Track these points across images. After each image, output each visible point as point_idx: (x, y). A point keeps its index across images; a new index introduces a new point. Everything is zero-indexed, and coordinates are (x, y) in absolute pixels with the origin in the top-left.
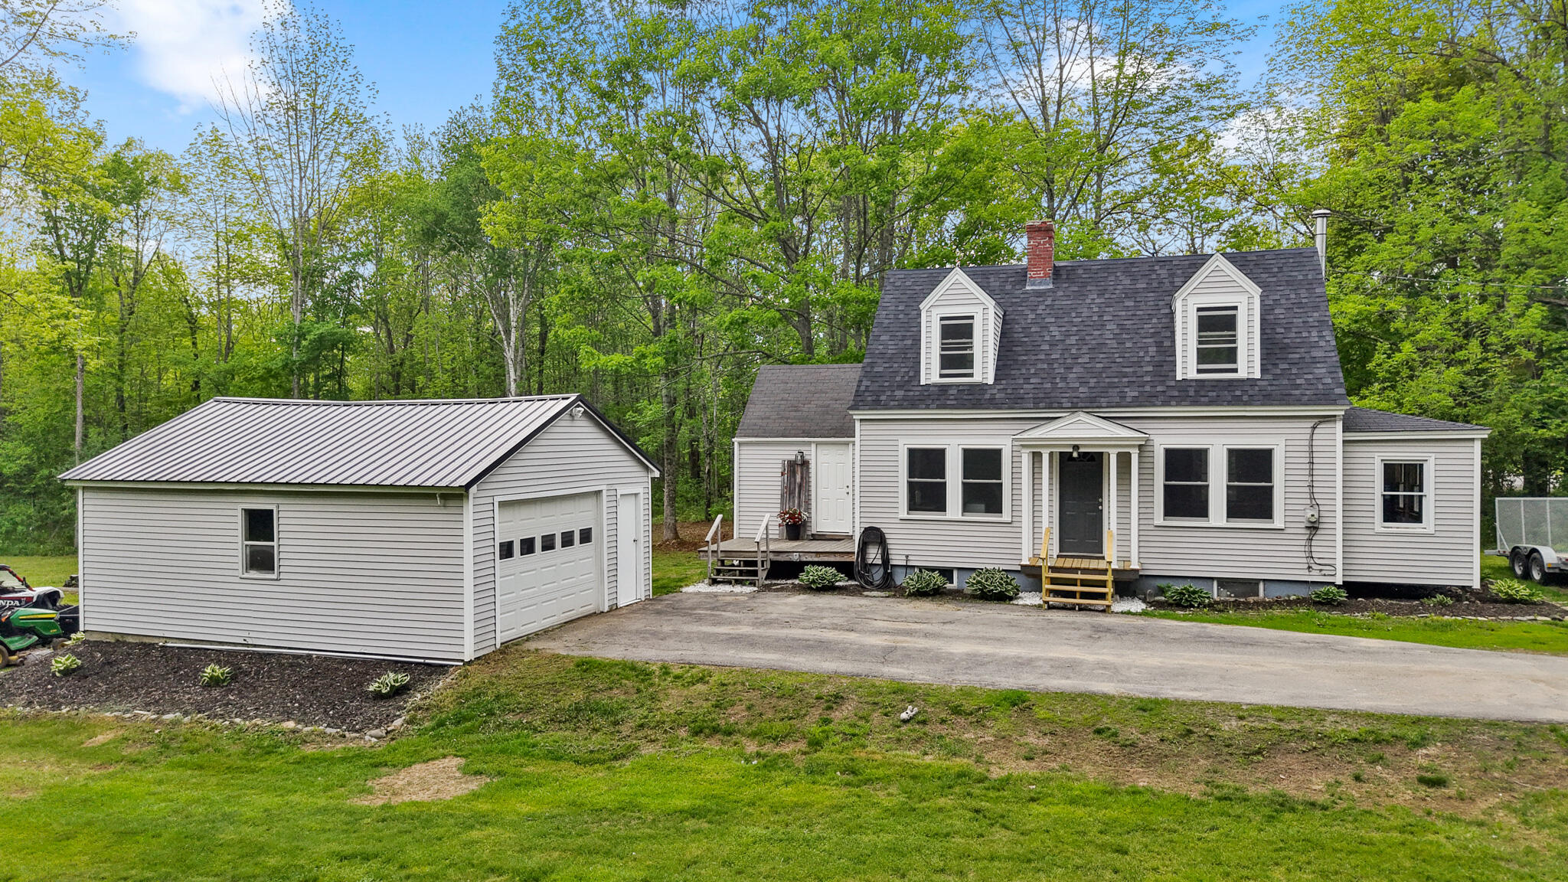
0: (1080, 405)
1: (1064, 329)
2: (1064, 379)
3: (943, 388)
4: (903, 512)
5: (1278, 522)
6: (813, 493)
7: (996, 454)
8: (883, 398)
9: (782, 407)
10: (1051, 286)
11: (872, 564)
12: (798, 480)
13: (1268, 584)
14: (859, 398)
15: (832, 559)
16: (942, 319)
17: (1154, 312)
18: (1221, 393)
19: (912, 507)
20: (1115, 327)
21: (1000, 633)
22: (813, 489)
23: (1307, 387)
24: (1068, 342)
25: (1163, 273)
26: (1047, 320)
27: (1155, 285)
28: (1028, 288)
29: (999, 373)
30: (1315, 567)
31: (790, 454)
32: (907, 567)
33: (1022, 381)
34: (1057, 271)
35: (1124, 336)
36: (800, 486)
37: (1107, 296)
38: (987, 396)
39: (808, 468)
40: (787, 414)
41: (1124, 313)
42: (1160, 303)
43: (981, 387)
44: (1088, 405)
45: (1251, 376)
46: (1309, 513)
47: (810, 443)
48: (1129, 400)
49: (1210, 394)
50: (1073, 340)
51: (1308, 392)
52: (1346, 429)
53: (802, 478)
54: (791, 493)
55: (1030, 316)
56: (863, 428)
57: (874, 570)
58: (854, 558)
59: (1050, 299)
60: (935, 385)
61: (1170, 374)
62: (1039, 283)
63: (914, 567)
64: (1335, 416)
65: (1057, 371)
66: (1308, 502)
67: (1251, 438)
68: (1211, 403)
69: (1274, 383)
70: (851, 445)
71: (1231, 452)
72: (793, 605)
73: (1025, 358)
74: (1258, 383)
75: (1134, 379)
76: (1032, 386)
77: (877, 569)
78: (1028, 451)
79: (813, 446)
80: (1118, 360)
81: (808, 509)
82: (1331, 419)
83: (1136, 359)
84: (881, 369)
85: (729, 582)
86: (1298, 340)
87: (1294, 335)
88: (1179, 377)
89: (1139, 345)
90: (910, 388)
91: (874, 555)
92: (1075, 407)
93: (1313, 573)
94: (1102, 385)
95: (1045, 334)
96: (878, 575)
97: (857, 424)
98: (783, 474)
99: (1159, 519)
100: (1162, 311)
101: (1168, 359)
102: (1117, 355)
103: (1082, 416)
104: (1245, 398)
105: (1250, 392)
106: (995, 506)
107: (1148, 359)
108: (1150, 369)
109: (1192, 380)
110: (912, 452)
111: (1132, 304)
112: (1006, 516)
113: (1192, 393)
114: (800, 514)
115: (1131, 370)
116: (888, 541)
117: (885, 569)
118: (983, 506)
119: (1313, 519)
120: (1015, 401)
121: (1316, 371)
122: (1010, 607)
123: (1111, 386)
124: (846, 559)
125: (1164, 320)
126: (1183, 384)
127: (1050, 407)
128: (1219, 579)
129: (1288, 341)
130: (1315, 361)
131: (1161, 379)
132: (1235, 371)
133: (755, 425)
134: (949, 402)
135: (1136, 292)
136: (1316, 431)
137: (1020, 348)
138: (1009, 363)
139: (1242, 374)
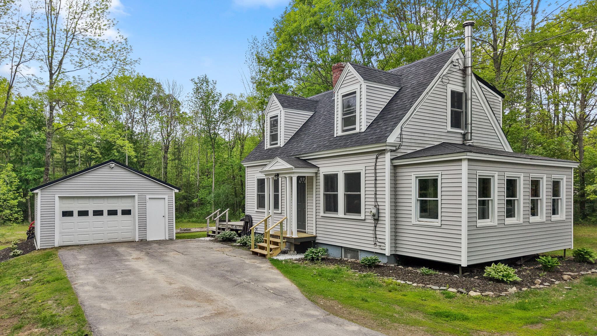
2: (303, 142)
3: (270, 151)
4: (256, 208)
5: (363, 214)
13: (361, 252)
16: (271, 118)
18: (342, 142)
19: (258, 206)
29: (289, 141)
30: (378, 244)
45: (361, 131)
49: (339, 143)
52: (395, 158)
55: (321, 112)
60: (268, 149)
64: (384, 150)
66: (373, 203)
67: (352, 168)
68: (335, 148)
69: (368, 133)
71: (346, 175)
73: (302, 133)
74: (362, 134)
76: (291, 146)
86: (401, 106)
87: (401, 103)
88: (335, 136)
90: (262, 151)
93: (377, 247)
94: (311, 143)
95: (318, 120)
99: (322, 214)
103: (278, 159)
104: (348, 144)
108: (332, 132)
109: (339, 137)
110: (258, 181)
119: (372, 214)
120: (280, 154)
123: (313, 143)
128: (344, 248)
130: (395, 117)
131: (331, 137)
132: (355, 129)
136: (378, 160)
137: (305, 129)
138: (296, 136)
139: (357, 130)
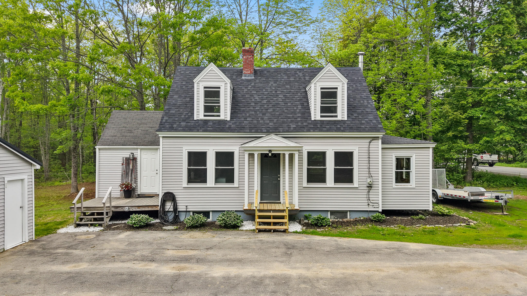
0: (270, 131)
1: (261, 96)
2: (262, 119)
3: (206, 122)
4: (185, 184)
5: (356, 184)
6: (139, 174)
7: (231, 155)
8: (175, 126)
9: (123, 130)
10: (253, 78)
11: (168, 211)
12: (131, 167)
13: (351, 213)
14: (162, 126)
15: (147, 209)
16: (205, 88)
17: (298, 91)
18: (332, 126)
19: (190, 181)
20: (282, 96)
21: (239, 255)
22: (139, 172)
23: (366, 124)
24: (263, 102)
25: (301, 74)
26: (253, 92)
27: (297, 79)
28: (243, 78)
29: (232, 115)
30: (371, 204)
31: (127, 154)
32: (186, 211)
33: (243, 120)
34: (255, 71)
35: (287, 101)
36: (132, 170)
37: (278, 83)
38: (227, 126)
39: (136, 161)
40: (126, 134)
41: (286, 91)
42: (301, 87)
43: (224, 122)
44: (274, 131)
45: (343, 119)
46: (369, 181)
47: (137, 149)
48: (292, 129)
49: (327, 127)
50: (265, 101)
51: (367, 126)
52: (383, 143)
53: (133, 166)
54: (127, 174)
55: (245, 90)
56: (164, 141)
57: (169, 214)
58: (158, 208)
59: (253, 83)
60: (201, 120)
61: (309, 117)
62: (247, 76)
63: (190, 211)
64: (378, 137)
65: (259, 115)
66: (368, 175)
67: (344, 147)
68: (328, 131)
69: (353, 122)
70: (158, 150)
71: (336, 153)
72: (121, 241)
73: (244, 109)
74: (347, 122)
75: (293, 120)
76: (248, 122)
77: (171, 213)
78: (248, 153)
79: (139, 151)
80: (285, 111)
81: (136, 182)
82: (377, 138)
83: (293, 111)
84: (174, 112)
85: (87, 225)
86: (359, 104)
87: (357, 102)
88: (313, 119)
89: (294, 104)
90: (189, 121)
91: (169, 206)
92: (269, 132)
93: (370, 207)
94: (279, 122)
95: (252, 98)
96: (171, 217)
97: (161, 139)
98: (122, 164)
99: (305, 184)
100: (302, 90)
101: (307, 111)
102: (284, 109)
103: (273, 136)
104: (342, 129)
105: (344, 126)
106: (230, 180)
107: (298, 111)
108: (300, 115)
109: (318, 120)
110: (190, 153)
111: (289, 87)
112: (236, 184)
113: (319, 126)
114: (131, 185)
115: (291, 115)
116: (177, 199)
117: (175, 213)
118: (224, 180)
119: (370, 183)
120: (240, 129)
121: (369, 117)
122: (240, 232)
123: (283, 122)
124: (154, 209)
125: (303, 94)
126: (315, 122)
127: (257, 132)
128: (330, 211)
129: (355, 104)
130: (368, 113)
131: (305, 120)
132: (336, 116)
133: (108, 139)
134: (208, 129)
135: (290, 82)
136: (371, 144)
137: (241, 104)
138: (237, 111)
139: (339, 118)
